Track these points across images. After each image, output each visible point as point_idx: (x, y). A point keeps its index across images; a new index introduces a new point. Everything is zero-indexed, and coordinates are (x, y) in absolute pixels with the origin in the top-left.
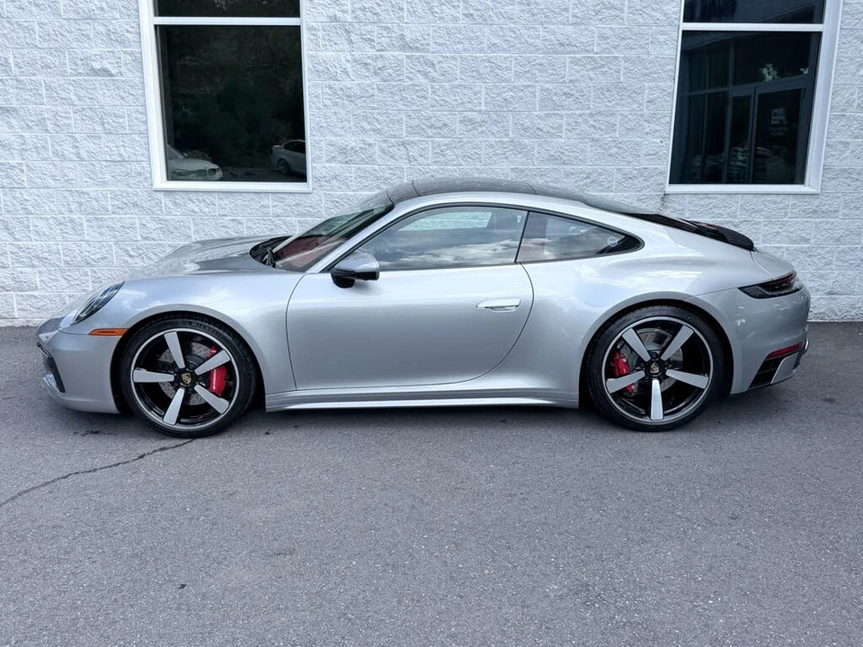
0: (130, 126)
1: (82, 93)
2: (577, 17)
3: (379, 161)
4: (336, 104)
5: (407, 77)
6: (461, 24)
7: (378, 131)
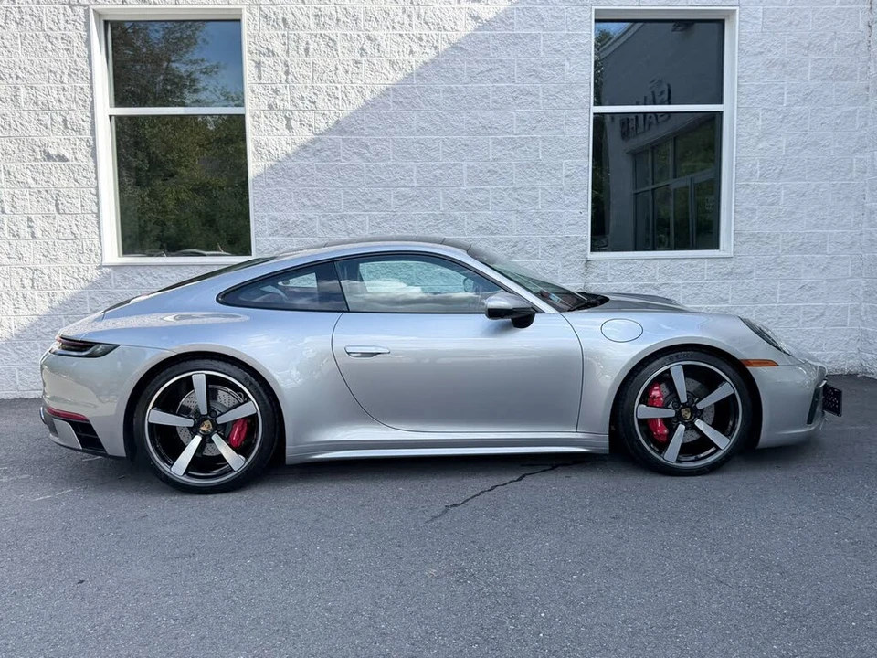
0: (82, 206)
1: (39, 177)
2: (498, 103)
3: (320, 234)
4: (278, 183)
5: (344, 158)
6: (391, 111)
7: (317, 206)
